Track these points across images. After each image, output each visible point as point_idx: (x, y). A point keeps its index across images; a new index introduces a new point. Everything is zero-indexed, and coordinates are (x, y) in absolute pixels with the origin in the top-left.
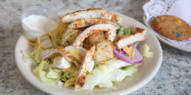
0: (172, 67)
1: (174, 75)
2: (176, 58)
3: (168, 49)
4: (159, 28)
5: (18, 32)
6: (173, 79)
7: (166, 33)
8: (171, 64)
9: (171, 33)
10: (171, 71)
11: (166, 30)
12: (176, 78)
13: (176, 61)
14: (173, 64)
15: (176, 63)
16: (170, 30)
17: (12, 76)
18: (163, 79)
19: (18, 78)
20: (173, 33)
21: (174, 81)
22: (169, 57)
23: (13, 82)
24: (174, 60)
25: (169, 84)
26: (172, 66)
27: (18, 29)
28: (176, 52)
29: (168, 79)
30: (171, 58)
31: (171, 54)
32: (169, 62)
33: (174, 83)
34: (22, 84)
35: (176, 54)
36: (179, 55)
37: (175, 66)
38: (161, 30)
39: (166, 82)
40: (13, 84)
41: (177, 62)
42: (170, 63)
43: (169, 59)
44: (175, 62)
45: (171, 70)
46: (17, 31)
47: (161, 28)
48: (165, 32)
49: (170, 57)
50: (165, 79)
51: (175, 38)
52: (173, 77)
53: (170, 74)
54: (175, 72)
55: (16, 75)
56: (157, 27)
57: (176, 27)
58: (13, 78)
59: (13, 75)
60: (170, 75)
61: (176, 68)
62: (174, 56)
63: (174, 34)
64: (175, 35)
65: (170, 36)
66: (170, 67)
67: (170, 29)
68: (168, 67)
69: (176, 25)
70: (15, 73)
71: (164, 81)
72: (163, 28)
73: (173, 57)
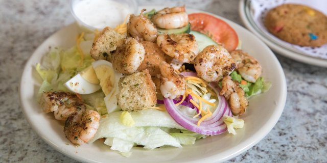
0: (300, 97)
1: (304, 111)
2: (304, 81)
3: (289, 65)
4: (278, 29)
5: (22, 51)
6: (303, 116)
7: (291, 36)
8: (298, 91)
9: (300, 36)
10: (298, 103)
11: (291, 31)
12: (309, 114)
13: (305, 84)
14: (301, 90)
15: (306, 89)
16: (297, 31)
17: (19, 130)
18: (286, 118)
19: (29, 133)
20: (304, 35)
21: (305, 120)
22: (292, 78)
23: (21, 140)
24: (301, 83)
25: (298, 126)
26: (298, 94)
27: (21, 46)
28: (302, 70)
29: (294, 118)
30: (296, 81)
31: (294, 74)
32: (293, 88)
33: (307, 123)
34: (39, 144)
35: (304, 73)
36: (308, 75)
37: (304, 94)
38: (282, 33)
39: (292, 123)
40: (23, 145)
41: (307, 87)
42: (295, 89)
43: (292, 83)
44: (303, 88)
45: (297, 101)
46: (19, 49)
47: (281, 30)
48: (289, 35)
49: (294, 78)
50: (291, 118)
51: (308, 43)
52: (302, 113)
53: (298, 108)
54: (305, 104)
55: (26, 129)
56: (274, 28)
57: (307, 24)
58: (21, 133)
59: (21, 127)
60: (298, 110)
61: (306, 98)
62: (301, 77)
63: (305, 37)
64: (307, 37)
65: (299, 40)
66: (296, 95)
67: (297, 28)
68: (293, 96)
69: (306, 21)
70: (23, 125)
71: (288, 121)
72: (285, 28)
73: (298, 79)
